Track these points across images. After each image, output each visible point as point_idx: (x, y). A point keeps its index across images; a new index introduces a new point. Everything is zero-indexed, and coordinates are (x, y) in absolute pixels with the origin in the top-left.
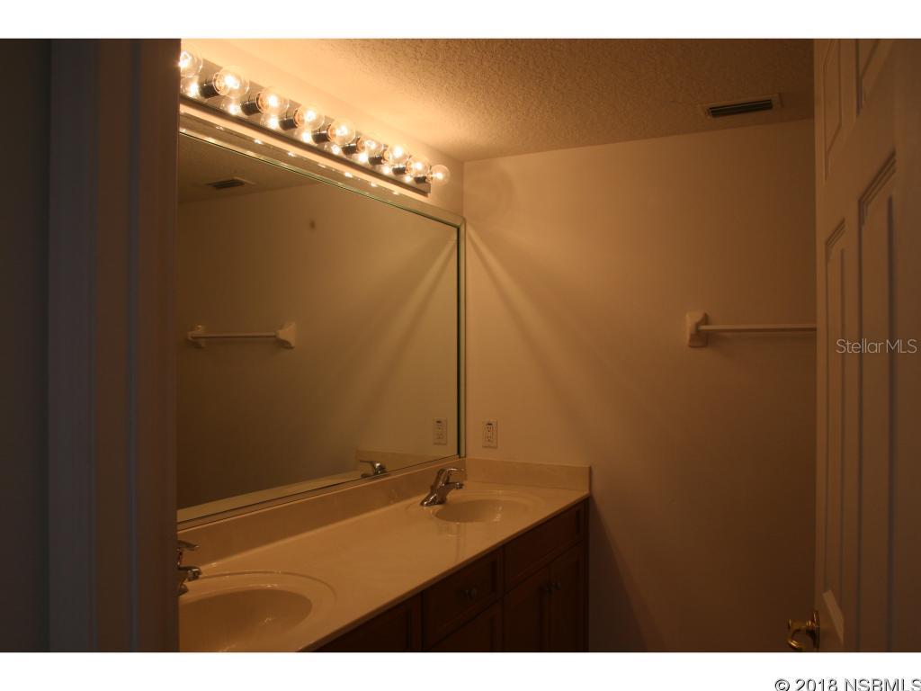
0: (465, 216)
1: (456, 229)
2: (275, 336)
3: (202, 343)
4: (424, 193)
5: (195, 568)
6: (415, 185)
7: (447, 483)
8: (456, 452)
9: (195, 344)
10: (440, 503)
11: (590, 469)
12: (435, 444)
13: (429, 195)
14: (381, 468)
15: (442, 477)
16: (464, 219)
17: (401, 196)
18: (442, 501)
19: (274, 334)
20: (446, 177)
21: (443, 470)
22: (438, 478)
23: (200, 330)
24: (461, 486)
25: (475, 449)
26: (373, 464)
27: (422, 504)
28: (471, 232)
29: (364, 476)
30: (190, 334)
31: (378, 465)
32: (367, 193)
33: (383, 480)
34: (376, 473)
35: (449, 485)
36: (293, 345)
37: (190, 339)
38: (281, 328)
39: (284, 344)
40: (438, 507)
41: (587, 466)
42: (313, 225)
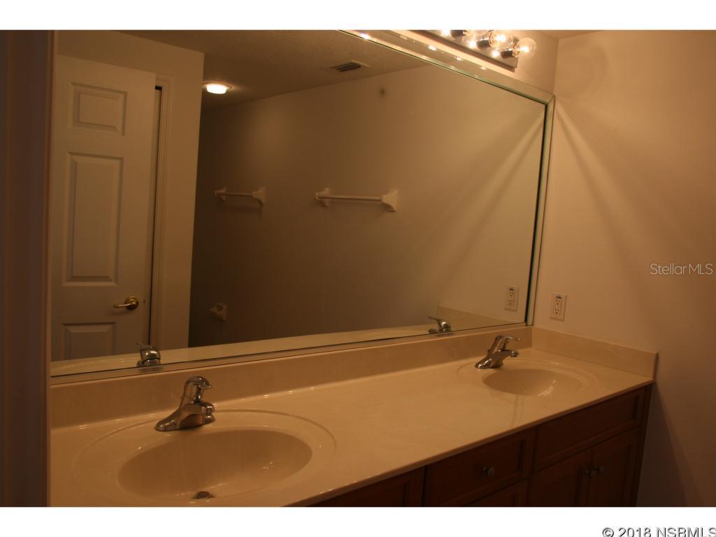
0: (555, 93)
1: (544, 106)
2: (379, 200)
3: (327, 202)
4: (511, 68)
5: (211, 405)
6: (502, 60)
7: (503, 350)
8: (523, 319)
9: (321, 202)
10: (495, 367)
11: (657, 356)
12: (506, 309)
13: (516, 69)
14: (446, 326)
15: (498, 345)
16: (554, 97)
17: (489, 71)
18: (497, 366)
19: (377, 198)
20: (532, 51)
21: (501, 337)
22: (495, 344)
23: (326, 192)
24: (516, 355)
25: (542, 318)
26: (439, 322)
27: (477, 366)
28: (560, 109)
29: (432, 332)
30: (317, 194)
31: (444, 323)
32: (453, 68)
33: (447, 338)
34: (441, 331)
35: (505, 352)
36: (395, 209)
37: (317, 198)
38: (386, 193)
39: (387, 208)
40: (491, 371)
41: (655, 353)
42: (382, 92)
